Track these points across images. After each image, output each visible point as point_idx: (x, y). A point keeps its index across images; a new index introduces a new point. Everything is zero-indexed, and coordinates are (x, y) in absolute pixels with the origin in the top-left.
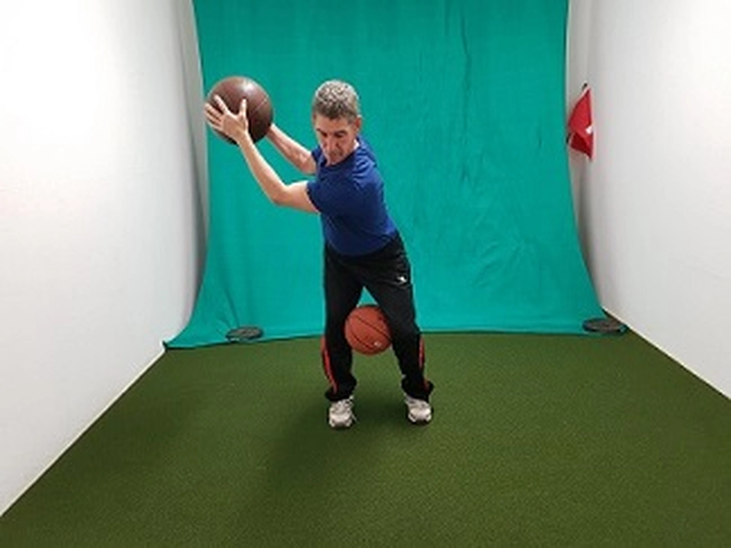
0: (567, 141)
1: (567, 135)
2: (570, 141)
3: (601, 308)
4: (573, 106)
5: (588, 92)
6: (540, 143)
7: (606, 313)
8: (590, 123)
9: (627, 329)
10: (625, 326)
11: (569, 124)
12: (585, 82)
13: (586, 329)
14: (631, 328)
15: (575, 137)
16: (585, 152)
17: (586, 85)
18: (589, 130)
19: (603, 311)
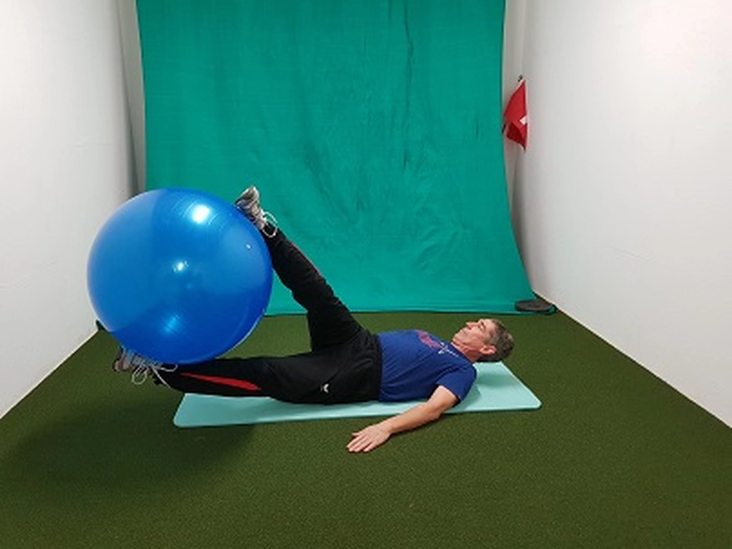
0: (503, 131)
1: (502, 126)
2: (505, 132)
3: (531, 291)
4: (509, 98)
5: (523, 84)
6: (477, 132)
7: (536, 295)
8: (524, 114)
9: (556, 308)
10: (554, 306)
11: (505, 115)
12: (521, 73)
13: (518, 309)
14: (560, 308)
15: (510, 128)
16: (519, 142)
17: (521, 78)
18: (523, 121)
19: (534, 293)
